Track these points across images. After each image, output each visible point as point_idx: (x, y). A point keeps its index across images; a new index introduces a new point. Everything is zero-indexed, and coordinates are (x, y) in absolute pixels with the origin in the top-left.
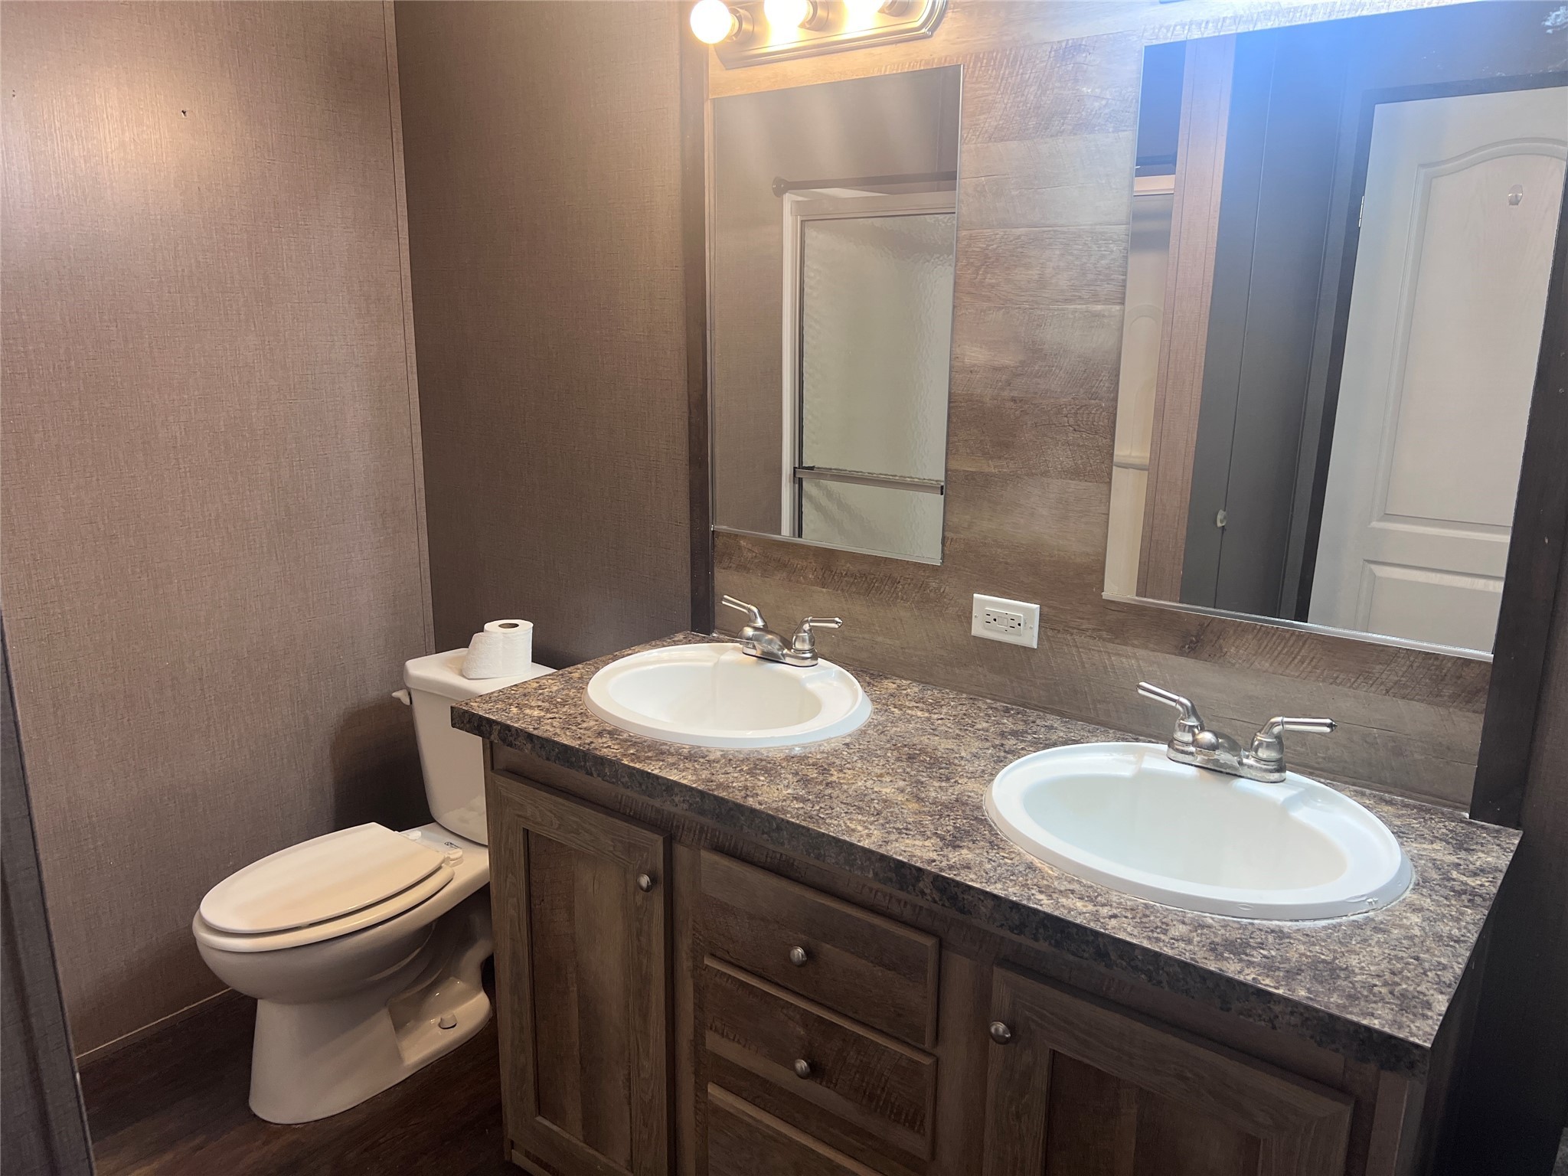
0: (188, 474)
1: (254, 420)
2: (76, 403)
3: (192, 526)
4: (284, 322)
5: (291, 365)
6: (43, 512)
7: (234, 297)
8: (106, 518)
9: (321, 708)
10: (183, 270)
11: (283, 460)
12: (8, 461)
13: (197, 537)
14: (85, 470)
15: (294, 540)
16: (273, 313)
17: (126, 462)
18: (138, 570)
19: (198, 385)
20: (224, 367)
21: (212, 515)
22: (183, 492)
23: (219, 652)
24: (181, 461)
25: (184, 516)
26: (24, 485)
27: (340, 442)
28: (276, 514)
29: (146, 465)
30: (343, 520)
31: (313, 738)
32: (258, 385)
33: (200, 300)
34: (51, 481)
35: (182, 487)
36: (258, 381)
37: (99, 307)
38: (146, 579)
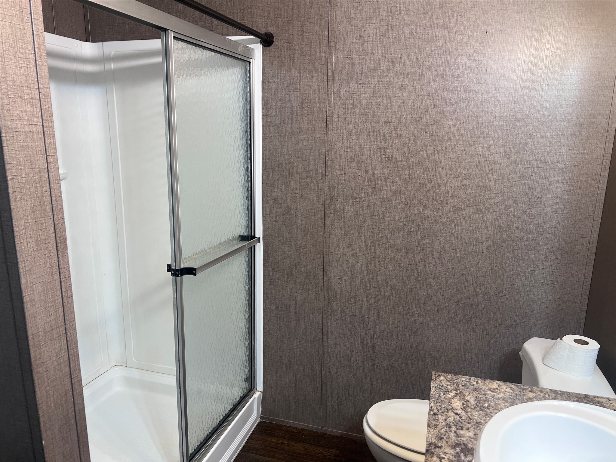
0: (451, 210)
1: (492, 188)
2: (407, 172)
3: (448, 234)
4: (521, 138)
5: (520, 162)
6: (386, 216)
7: (494, 125)
8: (410, 223)
9: (499, 343)
10: (469, 112)
11: (504, 211)
12: (377, 193)
13: (450, 240)
14: (405, 201)
15: (501, 253)
16: (515, 133)
17: (424, 200)
18: (419, 249)
19: (465, 168)
20: (481, 160)
21: (459, 231)
22: (447, 218)
23: (449, 296)
24: (449, 204)
25: (445, 229)
26: (381, 204)
27: (542, 206)
28: (494, 238)
29: (432, 203)
30: (535, 249)
31: (491, 355)
32: (498, 171)
33: (475, 127)
34: (391, 204)
35: (447, 215)
36: (498, 169)
37: (426, 130)
38: (422, 253)
